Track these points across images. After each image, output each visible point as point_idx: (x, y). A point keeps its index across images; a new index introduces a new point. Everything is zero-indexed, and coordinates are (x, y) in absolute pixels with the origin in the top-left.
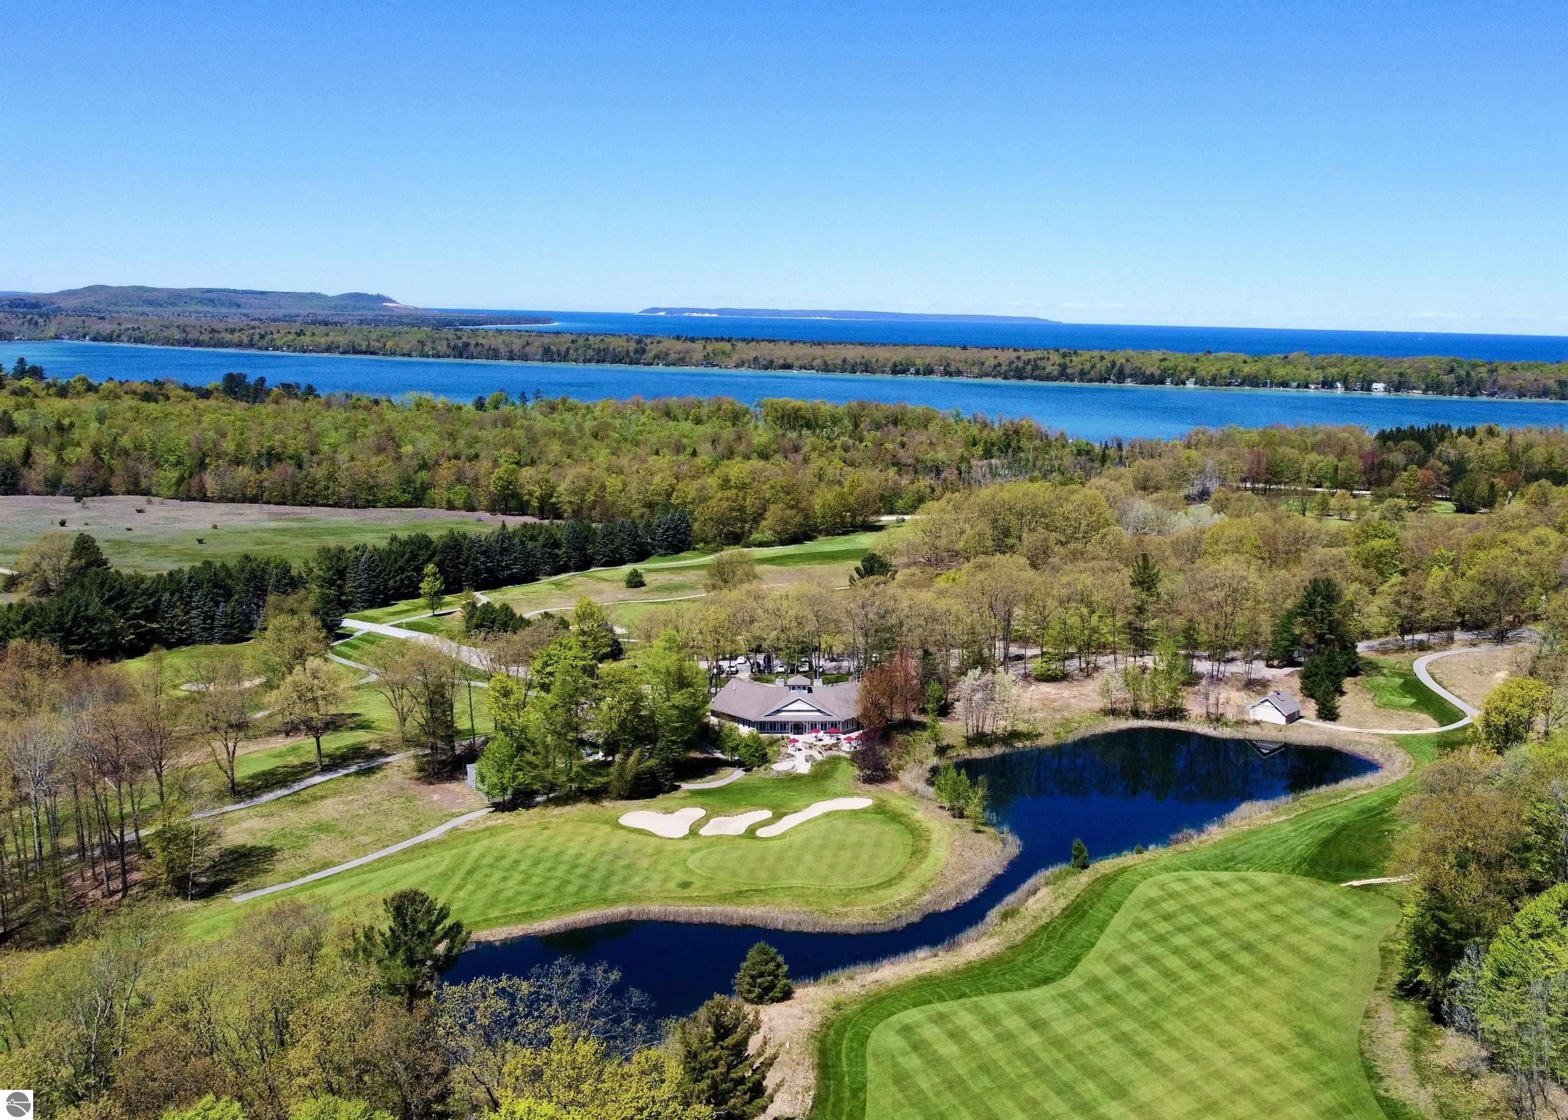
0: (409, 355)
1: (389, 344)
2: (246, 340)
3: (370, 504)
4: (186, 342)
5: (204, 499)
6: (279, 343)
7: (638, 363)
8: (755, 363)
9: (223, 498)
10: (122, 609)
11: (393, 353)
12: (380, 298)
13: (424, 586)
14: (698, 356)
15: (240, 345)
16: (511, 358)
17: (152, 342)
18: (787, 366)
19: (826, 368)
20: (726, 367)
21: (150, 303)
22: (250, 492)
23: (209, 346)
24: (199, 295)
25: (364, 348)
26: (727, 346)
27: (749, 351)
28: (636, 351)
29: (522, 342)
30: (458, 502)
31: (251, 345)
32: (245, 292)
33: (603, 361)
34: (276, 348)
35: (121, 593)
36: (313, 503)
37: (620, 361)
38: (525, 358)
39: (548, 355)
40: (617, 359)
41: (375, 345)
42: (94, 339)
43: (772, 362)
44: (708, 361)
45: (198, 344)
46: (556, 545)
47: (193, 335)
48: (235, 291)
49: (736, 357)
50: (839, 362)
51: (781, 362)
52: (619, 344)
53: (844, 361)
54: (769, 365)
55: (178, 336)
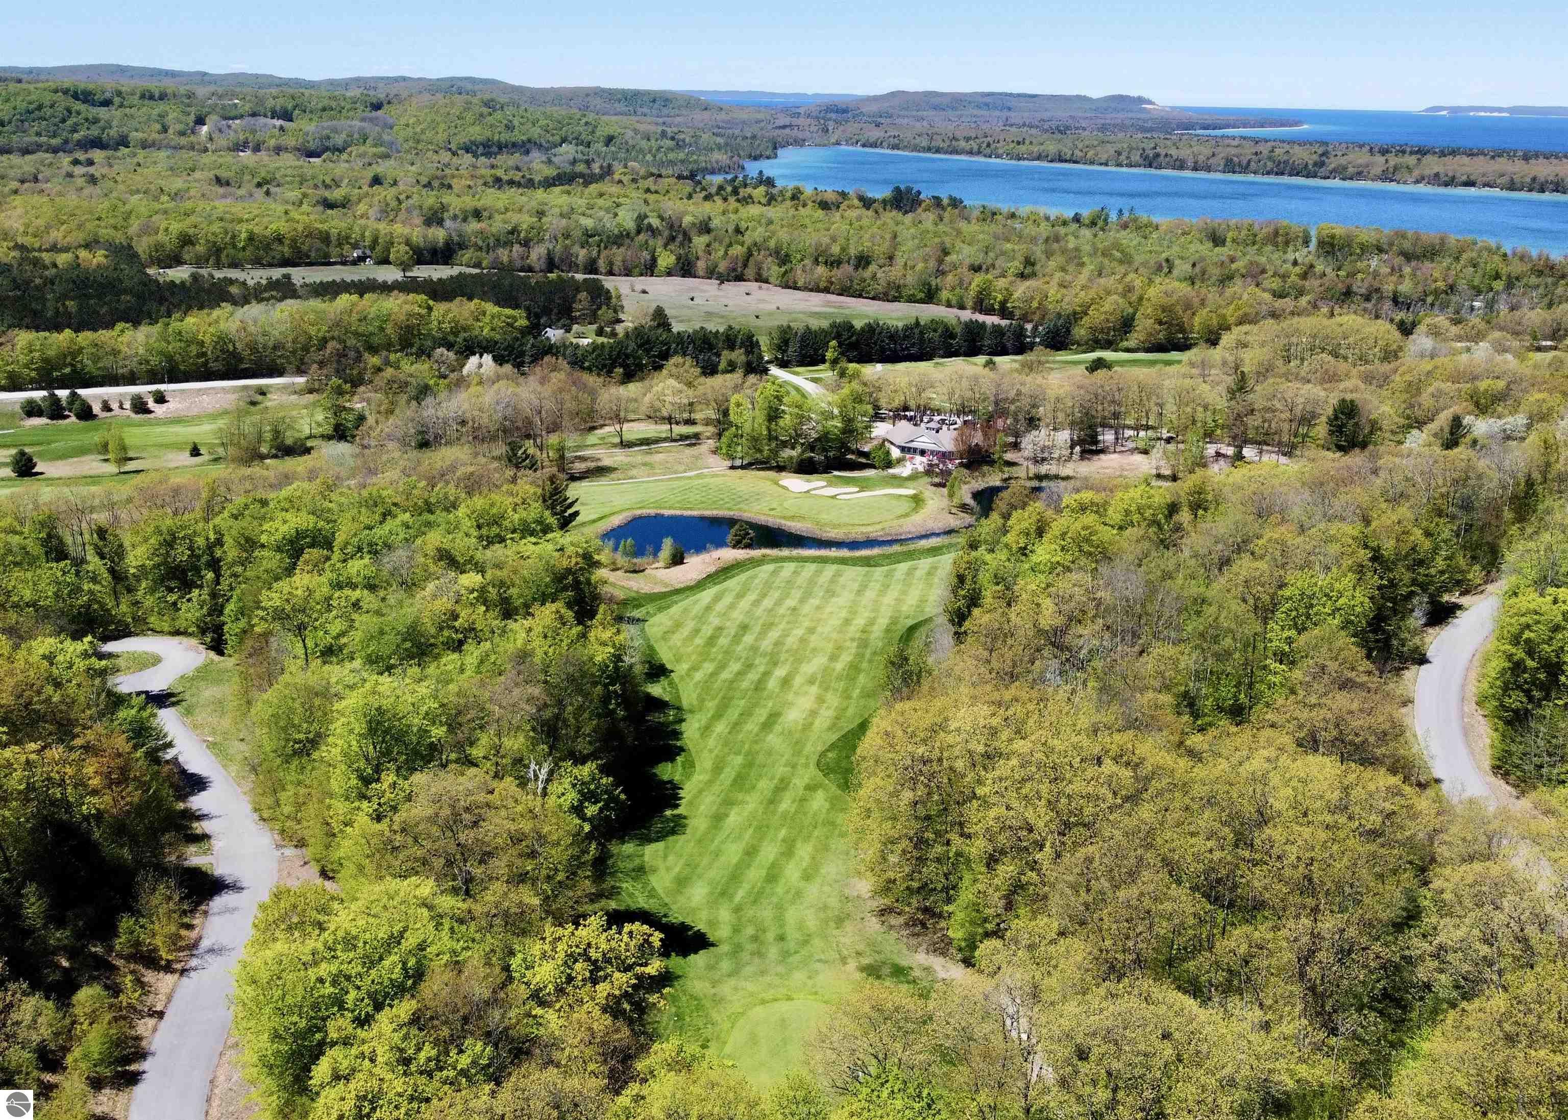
0: (1106, 164)
1: (1091, 154)
2: (976, 148)
3: (895, 299)
4: (929, 150)
5: (796, 288)
6: (1000, 151)
7: (1315, 176)
8: (1436, 179)
9: (806, 289)
10: (647, 351)
11: (1092, 163)
12: (1141, 100)
13: (829, 355)
14: (1377, 170)
15: (970, 153)
16: (1195, 169)
17: (905, 148)
18: (1470, 183)
19: (1512, 186)
20: (1405, 183)
21: (936, 108)
22: (822, 285)
23: (946, 153)
24: (981, 100)
25: (1068, 157)
26: (1411, 160)
27: (1433, 165)
28: (1315, 164)
29: (1207, 151)
30: (954, 302)
31: (979, 153)
32: (1019, 95)
33: (1282, 174)
34: (997, 156)
35: (648, 341)
36: (860, 296)
37: (1297, 174)
38: (1209, 169)
39: (1230, 166)
40: (1295, 172)
41: (1078, 153)
42: (864, 146)
43: (1453, 178)
44: (1387, 176)
45: (938, 151)
46: (952, 336)
47: (938, 143)
48: (1011, 95)
49: (1416, 173)
50: (1528, 180)
51: (1464, 178)
52: (1302, 155)
53: (1534, 179)
54: (1450, 182)
55: (925, 143)
